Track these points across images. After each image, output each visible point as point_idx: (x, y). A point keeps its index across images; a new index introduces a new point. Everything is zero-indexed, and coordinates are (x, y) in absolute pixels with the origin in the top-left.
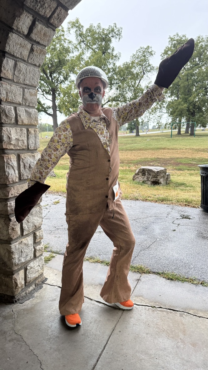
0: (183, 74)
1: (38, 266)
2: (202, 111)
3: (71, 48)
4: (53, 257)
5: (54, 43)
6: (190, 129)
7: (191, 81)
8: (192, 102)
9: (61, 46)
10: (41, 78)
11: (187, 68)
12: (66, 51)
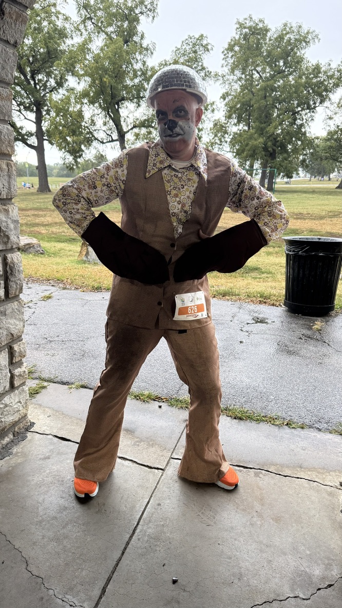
0: (257, 87)
1: (17, 402)
2: (286, 151)
3: (68, 30)
4: (44, 387)
5: (39, 18)
6: (266, 181)
7: (271, 99)
8: (271, 136)
9: (52, 25)
10: (16, 81)
11: (266, 78)
12: (60, 34)
